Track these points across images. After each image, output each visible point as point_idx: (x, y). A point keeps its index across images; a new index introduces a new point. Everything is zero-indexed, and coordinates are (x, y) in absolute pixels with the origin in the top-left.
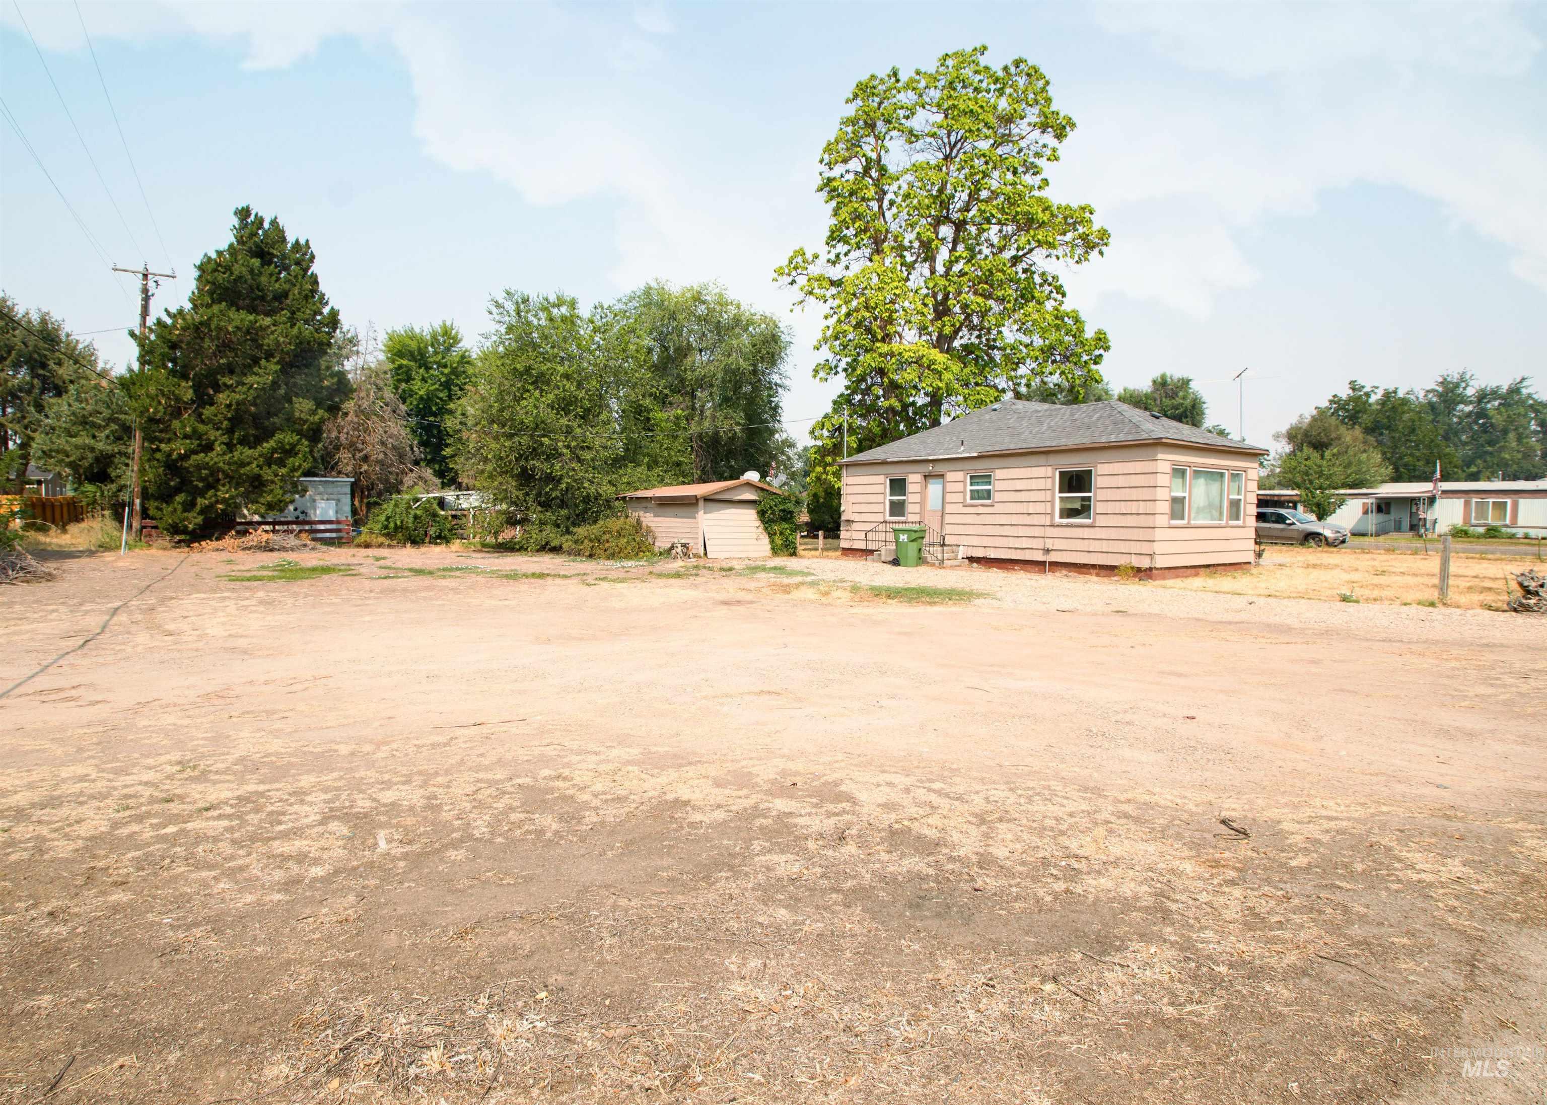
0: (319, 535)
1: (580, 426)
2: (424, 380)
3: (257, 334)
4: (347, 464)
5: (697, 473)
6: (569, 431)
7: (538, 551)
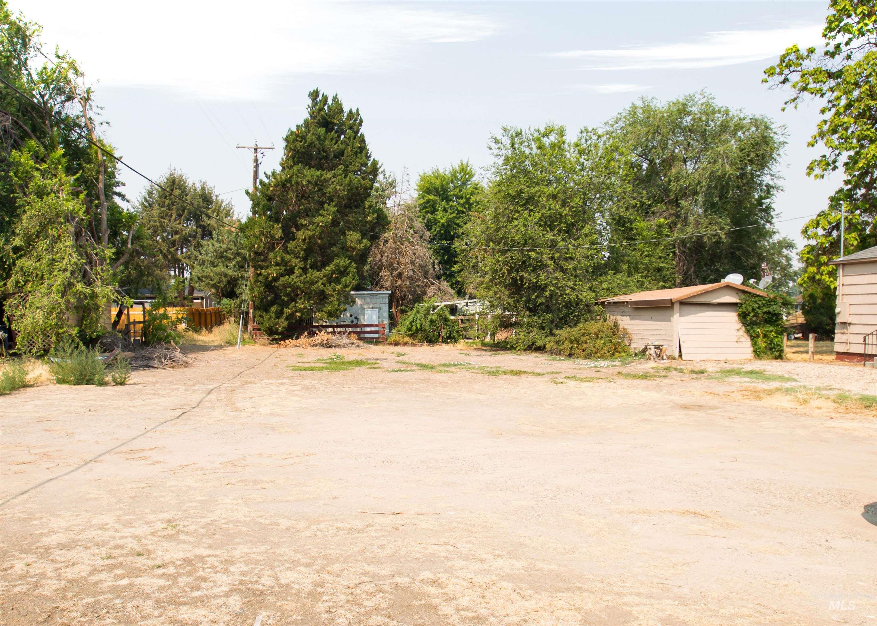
0: (367, 336)
1: (563, 240)
2: (445, 210)
3: (322, 185)
4: (387, 280)
5: (679, 278)
6: (553, 245)
7: (525, 350)
